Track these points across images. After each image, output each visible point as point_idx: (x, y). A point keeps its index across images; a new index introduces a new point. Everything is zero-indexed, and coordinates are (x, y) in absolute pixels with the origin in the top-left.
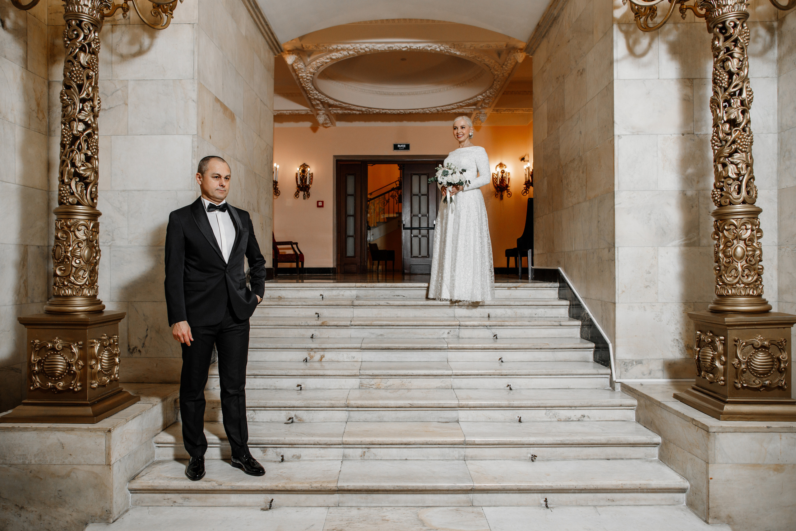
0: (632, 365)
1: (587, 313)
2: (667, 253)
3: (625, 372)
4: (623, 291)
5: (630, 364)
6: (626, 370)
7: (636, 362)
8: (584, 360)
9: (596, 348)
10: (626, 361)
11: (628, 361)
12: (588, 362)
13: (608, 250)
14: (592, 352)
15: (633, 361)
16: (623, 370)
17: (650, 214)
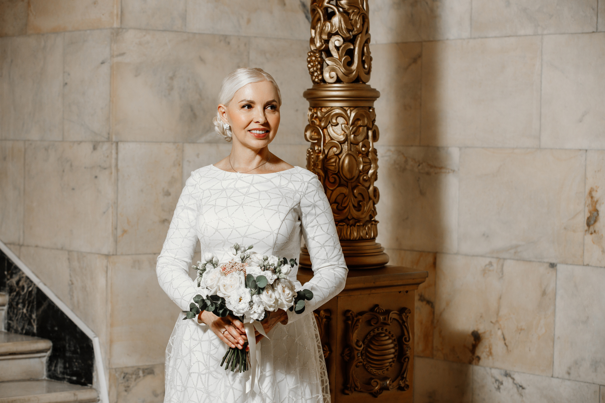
0: (138, 377)
1: (27, 278)
2: (198, 155)
3: (125, 393)
4: (125, 232)
5: (134, 377)
6: (127, 389)
7: (144, 371)
8: (28, 377)
9: (55, 349)
10: (126, 371)
11: (130, 371)
12: (38, 380)
13: (91, 146)
14: (45, 360)
15: (139, 369)
16: (122, 388)
17: (172, 78)
